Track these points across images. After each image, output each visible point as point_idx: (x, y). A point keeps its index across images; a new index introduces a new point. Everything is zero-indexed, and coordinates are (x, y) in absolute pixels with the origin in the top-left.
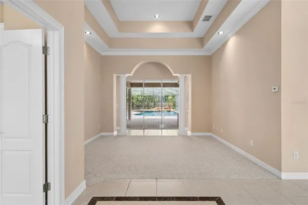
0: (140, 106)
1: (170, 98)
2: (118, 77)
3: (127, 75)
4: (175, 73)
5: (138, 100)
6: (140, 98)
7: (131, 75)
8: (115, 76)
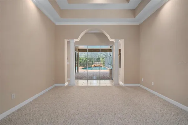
0: (84, 64)
1: (101, 59)
2: (69, 42)
3: (75, 40)
4: (111, 39)
5: (83, 61)
6: (84, 59)
7: (78, 40)
8: (66, 41)
